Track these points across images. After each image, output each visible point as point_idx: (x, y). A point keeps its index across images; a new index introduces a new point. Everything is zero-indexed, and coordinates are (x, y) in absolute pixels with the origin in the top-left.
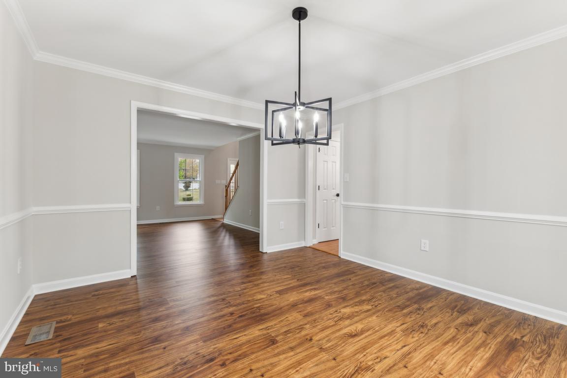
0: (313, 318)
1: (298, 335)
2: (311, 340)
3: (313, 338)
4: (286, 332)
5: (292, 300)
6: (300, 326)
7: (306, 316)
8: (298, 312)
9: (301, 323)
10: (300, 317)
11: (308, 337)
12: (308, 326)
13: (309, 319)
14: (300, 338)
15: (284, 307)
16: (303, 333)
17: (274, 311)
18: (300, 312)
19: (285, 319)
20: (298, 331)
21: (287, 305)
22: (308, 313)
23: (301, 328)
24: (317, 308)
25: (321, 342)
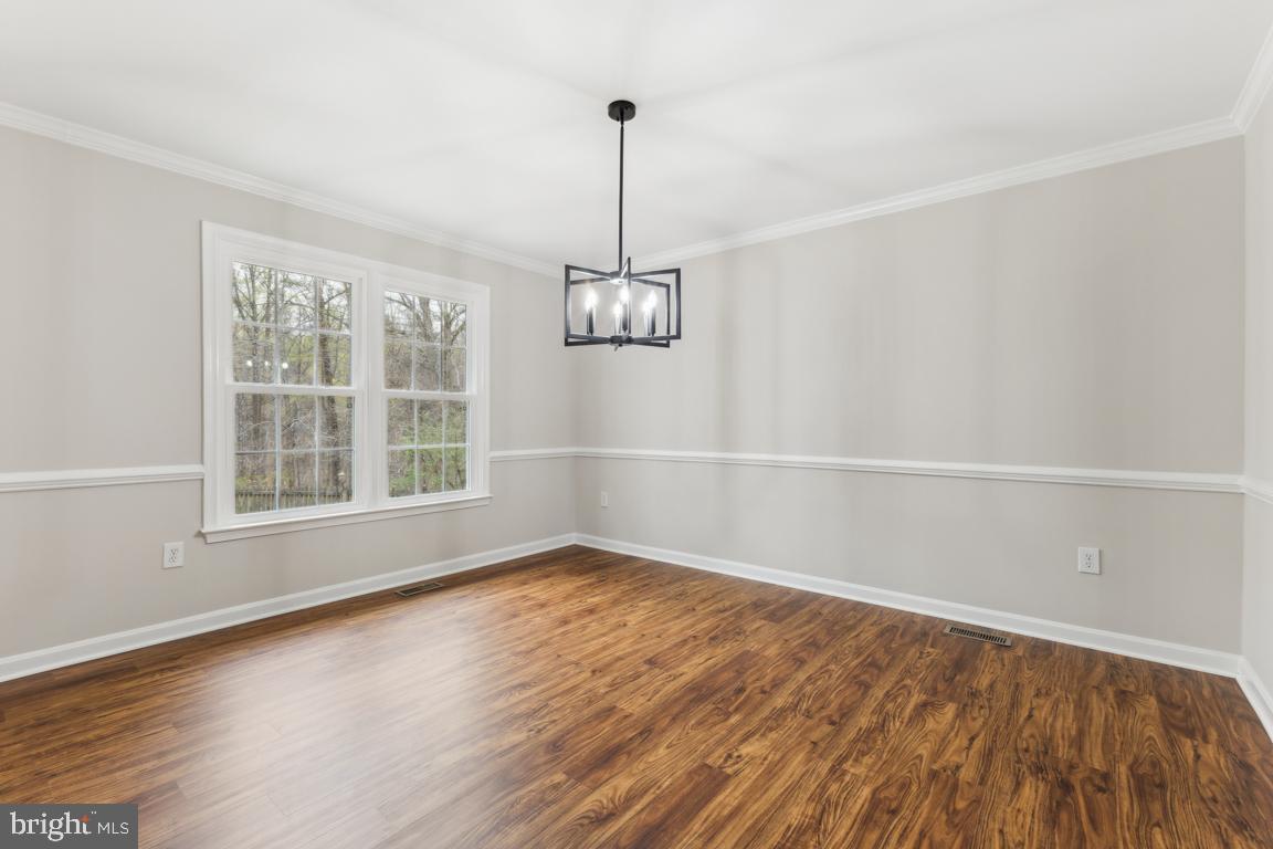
0: (595, 708)
1: (616, 674)
2: (594, 672)
3: (589, 674)
4: (639, 677)
5: (662, 751)
6: (616, 689)
7: (611, 710)
8: (631, 715)
9: (616, 693)
10: (622, 705)
11: (598, 674)
12: (603, 691)
13: (603, 704)
14: (612, 671)
15: (669, 725)
16: (608, 679)
17: (685, 710)
18: (626, 717)
19: (653, 696)
20: (619, 680)
21: (664, 731)
22: (608, 716)
23: (614, 686)
24: (588, 734)
25: (577, 671)
